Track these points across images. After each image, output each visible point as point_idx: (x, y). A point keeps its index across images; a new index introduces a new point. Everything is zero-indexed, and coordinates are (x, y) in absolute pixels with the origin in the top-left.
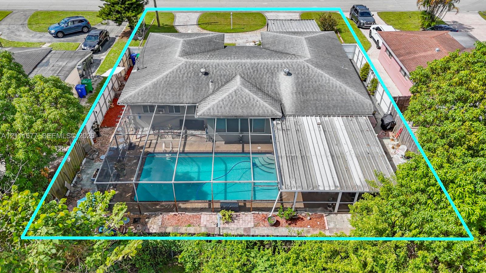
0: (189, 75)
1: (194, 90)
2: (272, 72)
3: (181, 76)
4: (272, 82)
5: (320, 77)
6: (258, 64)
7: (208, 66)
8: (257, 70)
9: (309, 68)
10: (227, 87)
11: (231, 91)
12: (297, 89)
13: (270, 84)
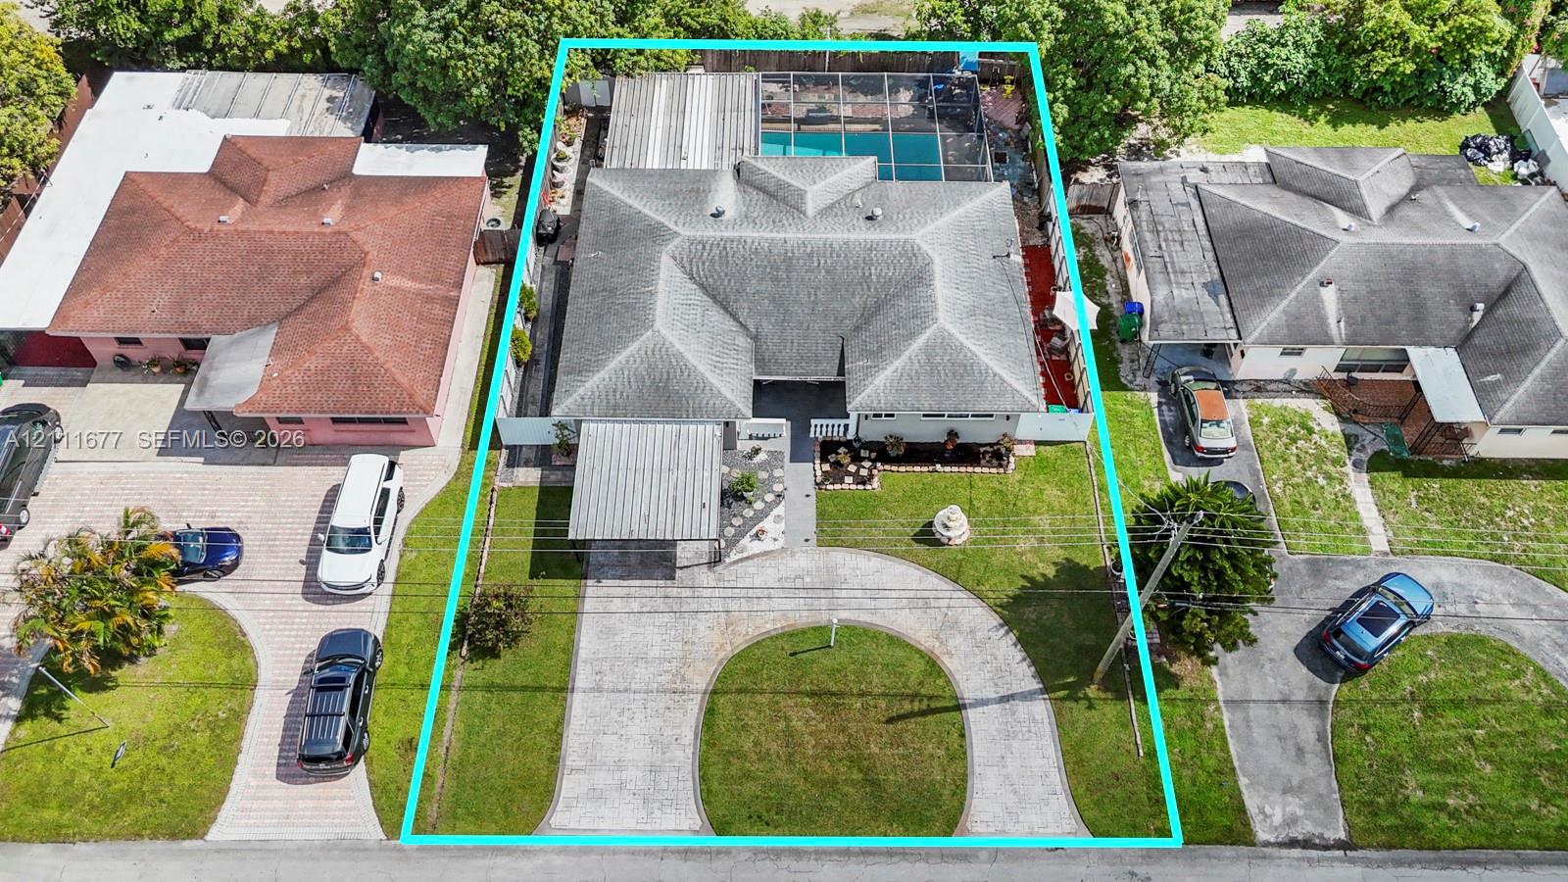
0: (901, 217)
1: (887, 197)
2: (746, 218)
3: (916, 215)
4: (750, 205)
5: (661, 209)
6: (771, 231)
7: (869, 229)
8: (774, 222)
9: (676, 223)
10: (830, 196)
11: (823, 183)
12: (706, 196)
13: (754, 203)
